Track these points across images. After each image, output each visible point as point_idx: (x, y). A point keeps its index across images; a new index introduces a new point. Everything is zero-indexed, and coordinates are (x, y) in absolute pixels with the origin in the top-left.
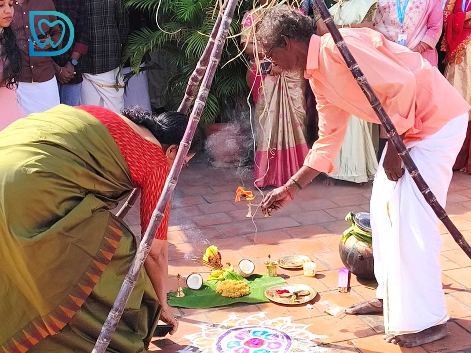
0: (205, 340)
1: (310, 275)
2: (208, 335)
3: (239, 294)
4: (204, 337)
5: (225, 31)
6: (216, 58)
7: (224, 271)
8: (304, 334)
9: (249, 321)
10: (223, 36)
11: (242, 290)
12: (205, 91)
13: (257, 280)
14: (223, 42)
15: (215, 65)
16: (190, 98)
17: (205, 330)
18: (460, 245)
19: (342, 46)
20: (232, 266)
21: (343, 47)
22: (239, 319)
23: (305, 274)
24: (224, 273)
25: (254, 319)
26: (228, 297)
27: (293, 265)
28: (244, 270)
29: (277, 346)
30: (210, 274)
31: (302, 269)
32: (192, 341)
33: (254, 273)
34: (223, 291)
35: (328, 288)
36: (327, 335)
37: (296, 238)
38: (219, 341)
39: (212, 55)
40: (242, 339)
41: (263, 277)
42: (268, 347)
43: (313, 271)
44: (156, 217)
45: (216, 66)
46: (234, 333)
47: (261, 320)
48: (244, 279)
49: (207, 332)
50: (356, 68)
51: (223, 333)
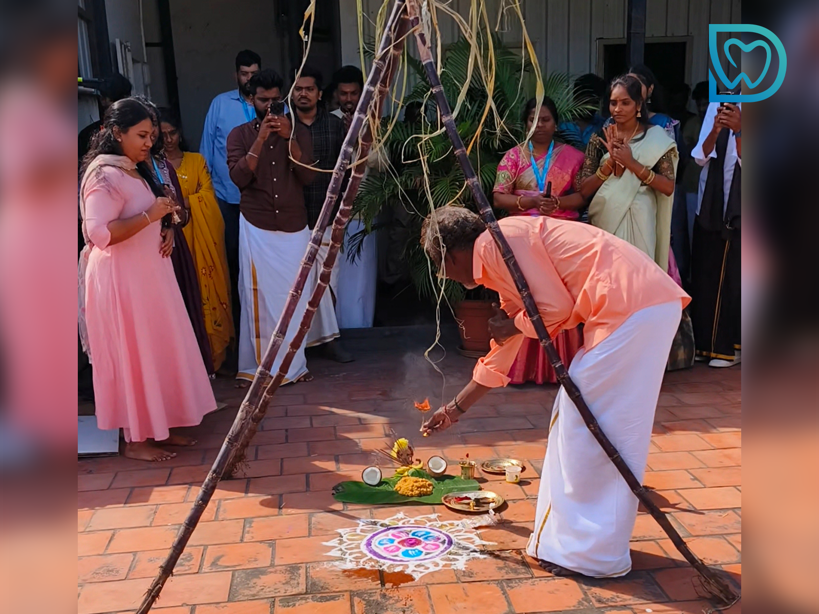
0: (358, 535)
1: (512, 481)
2: (362, 531)
3: (417, 492)
4: (358, 531)
5: (344, 162)
6: (333, 194)
7: (411, 468)
8: (472, 538)
9: (415, 521)
10: (342, 168)
11: (422, 489)
12: (319, 233)
13: (447, 481)
14: (341, 175)
15: (331, 202)
16: (336, 245)
17: (363, 526)
18: (591, 430)
19: (473, 183)
20: (422, 463)
21: (473, 186)
22: (405, 518)
23: (507, 480)
24: (411, 470)
25: (423, 519)
26: (404, 495)
27: (498, 469)
28: (434, 469)
29: (434, 547)
30: (396, 471)
31: (504, 474)
32: (343, 535)
33: (446, 473)
34: (401, 488)
35: (527, 496)
36: (496, 541)
37: (521, 440)
38: (372, 537)
39: (328, 190)
40: (399, 537)
41: (455, 479)
42: (423, 547)
43: (517, 476)
44: (260, 374)
45: (333, 203)
46: (391, 531)
47: (430, 521)
48: (433, 479)
49: (364, 528)
50: (487, 212)
51: (380, 530)
